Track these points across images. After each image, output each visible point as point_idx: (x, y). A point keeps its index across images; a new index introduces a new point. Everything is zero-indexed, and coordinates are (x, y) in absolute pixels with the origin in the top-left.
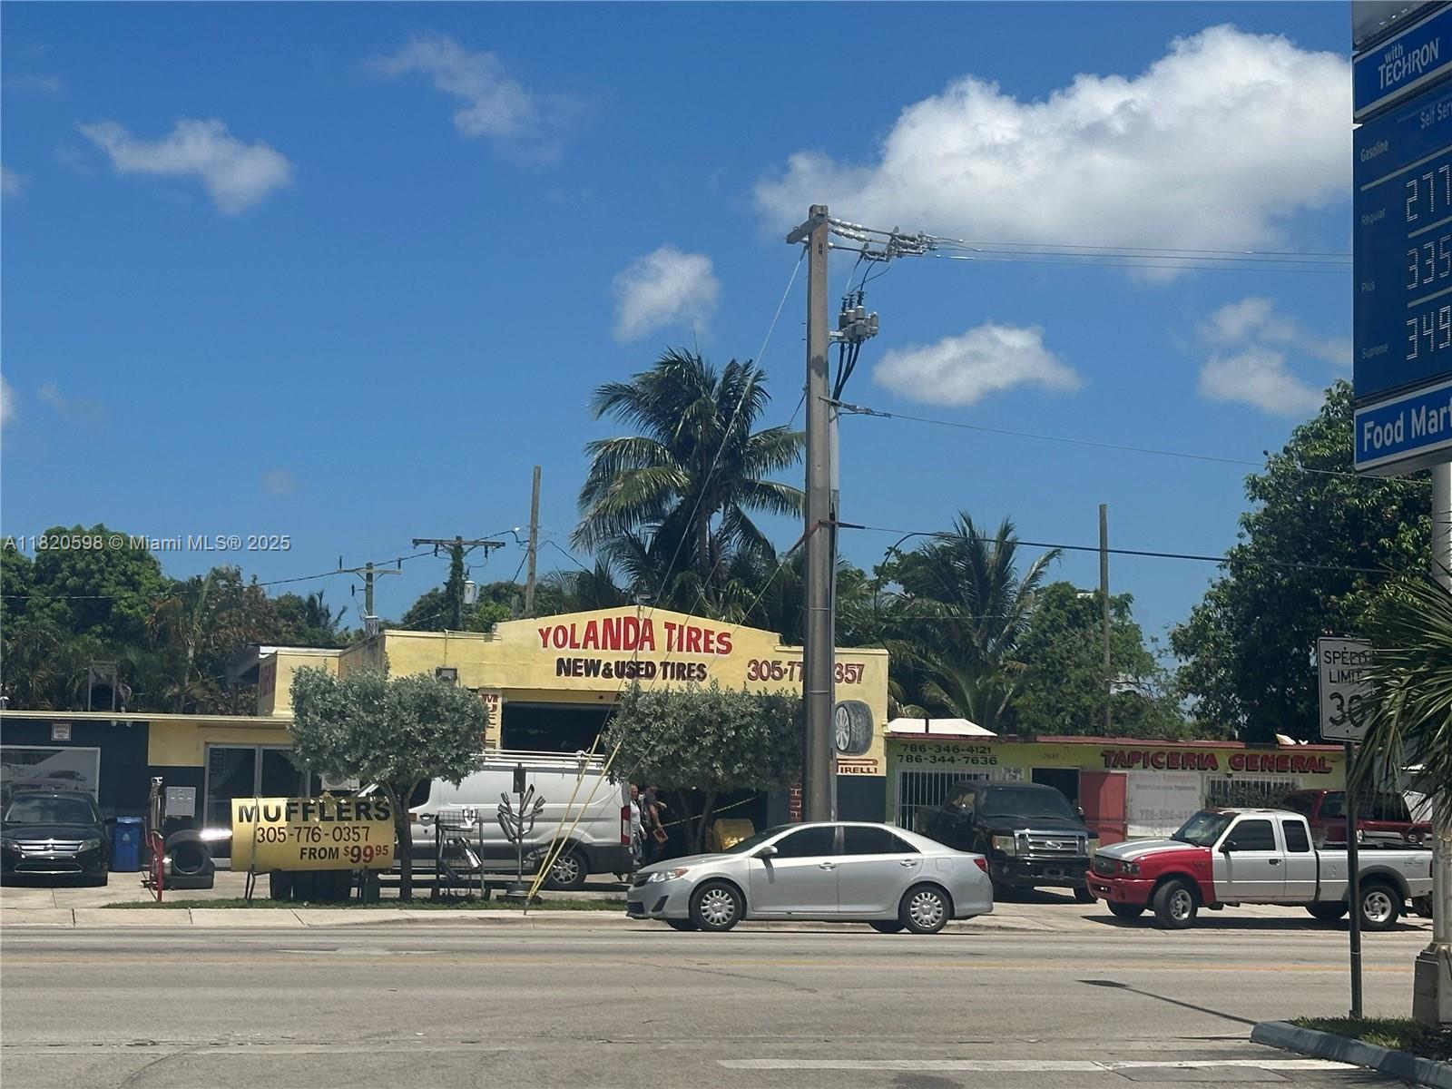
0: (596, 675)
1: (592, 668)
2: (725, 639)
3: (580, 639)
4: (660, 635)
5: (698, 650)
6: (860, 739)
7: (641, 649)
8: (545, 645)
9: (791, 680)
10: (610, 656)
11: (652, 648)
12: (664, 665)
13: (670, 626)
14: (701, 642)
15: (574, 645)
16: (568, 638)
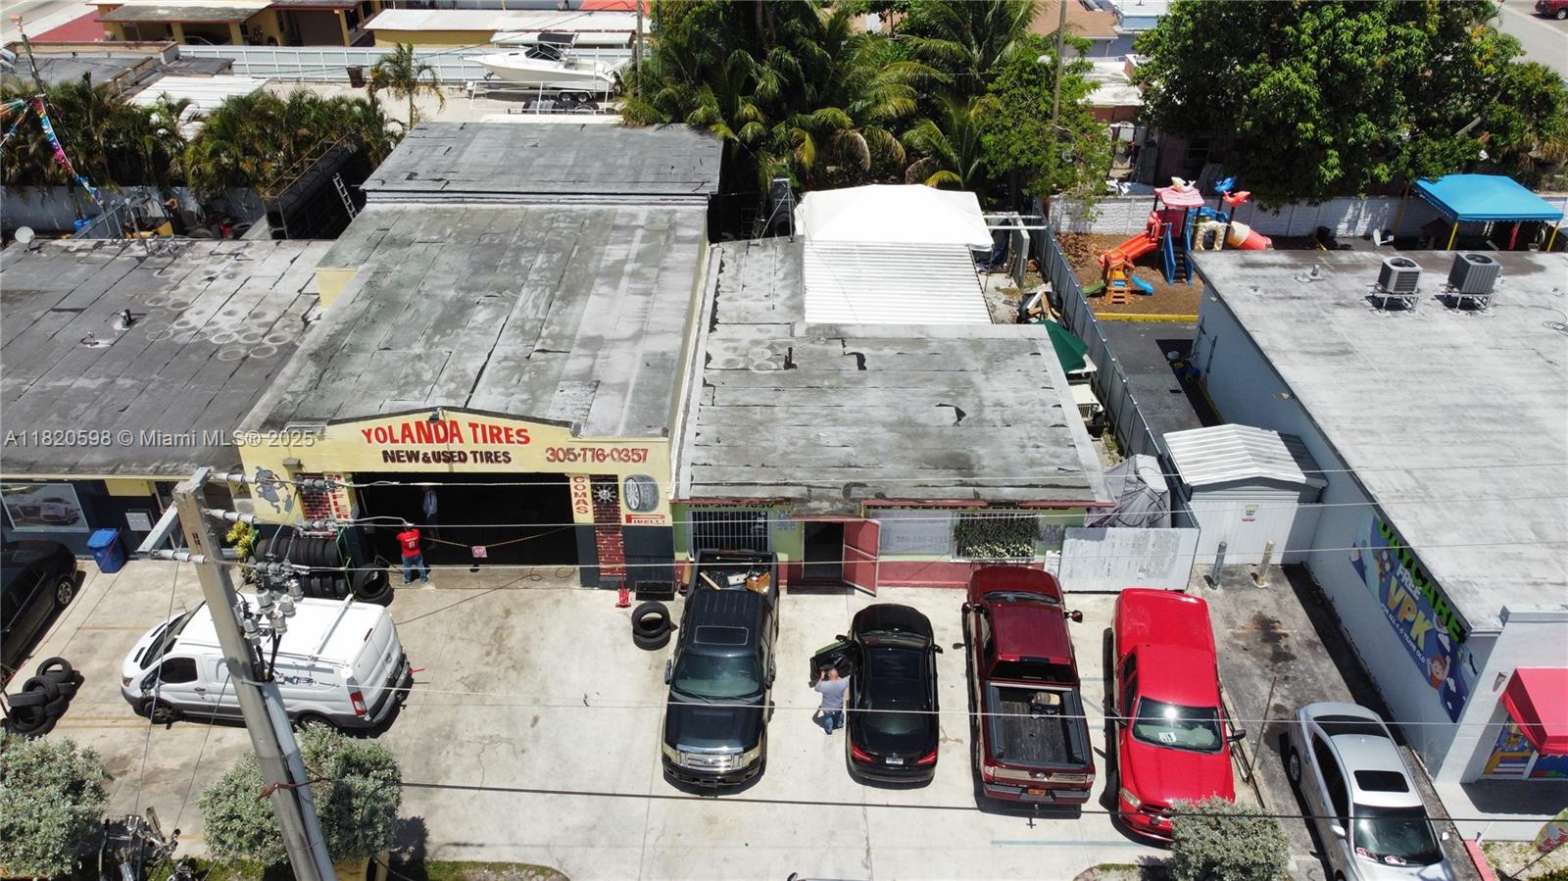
0: (417, 460)
1: (413, 456)
3: (398, 435)
4: (466, 432)
6: (649, 501)
7: (452, 441)
8: (369, 441)
9: (585, 460)
11: (461, 441)
12: (474, 453)
13: (474, 426)
14: (503, 436)
15: (394, 441)
16: (388, 435)
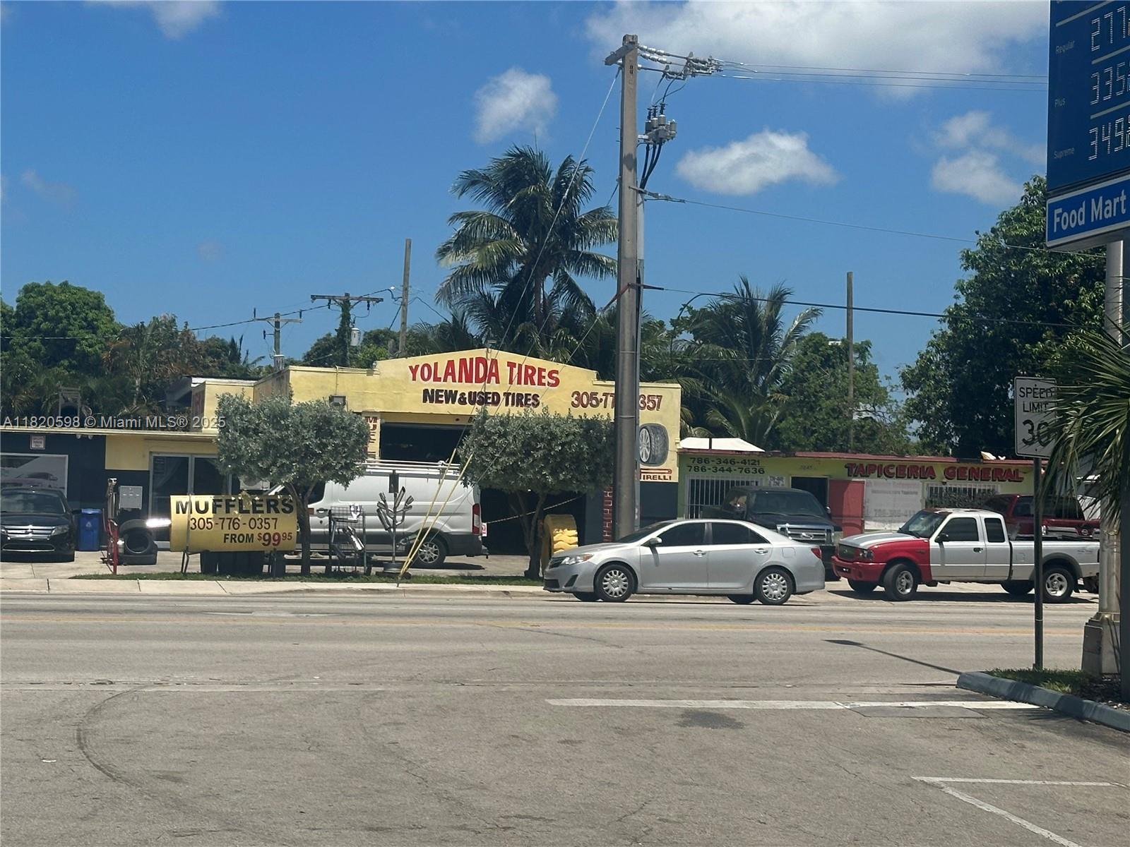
0: (453, 402)
1: (451, 396)
2: (554, 375)
3: (441, 374)
4: (504, 371)
5: (533, 383)
6: (658, 453)
7: (489, 382)
8: (414, 379)
9: (605, 407)
10: (464, 388)
11: (497, 382)
12: (507, 395)
13: (511, 365)
14: (536, 378)
15: (437, 379)
16: (432, 373)
